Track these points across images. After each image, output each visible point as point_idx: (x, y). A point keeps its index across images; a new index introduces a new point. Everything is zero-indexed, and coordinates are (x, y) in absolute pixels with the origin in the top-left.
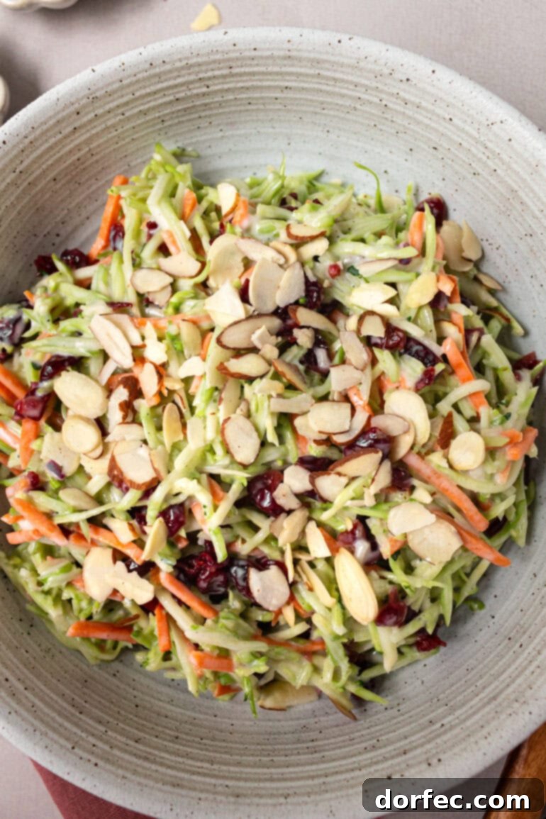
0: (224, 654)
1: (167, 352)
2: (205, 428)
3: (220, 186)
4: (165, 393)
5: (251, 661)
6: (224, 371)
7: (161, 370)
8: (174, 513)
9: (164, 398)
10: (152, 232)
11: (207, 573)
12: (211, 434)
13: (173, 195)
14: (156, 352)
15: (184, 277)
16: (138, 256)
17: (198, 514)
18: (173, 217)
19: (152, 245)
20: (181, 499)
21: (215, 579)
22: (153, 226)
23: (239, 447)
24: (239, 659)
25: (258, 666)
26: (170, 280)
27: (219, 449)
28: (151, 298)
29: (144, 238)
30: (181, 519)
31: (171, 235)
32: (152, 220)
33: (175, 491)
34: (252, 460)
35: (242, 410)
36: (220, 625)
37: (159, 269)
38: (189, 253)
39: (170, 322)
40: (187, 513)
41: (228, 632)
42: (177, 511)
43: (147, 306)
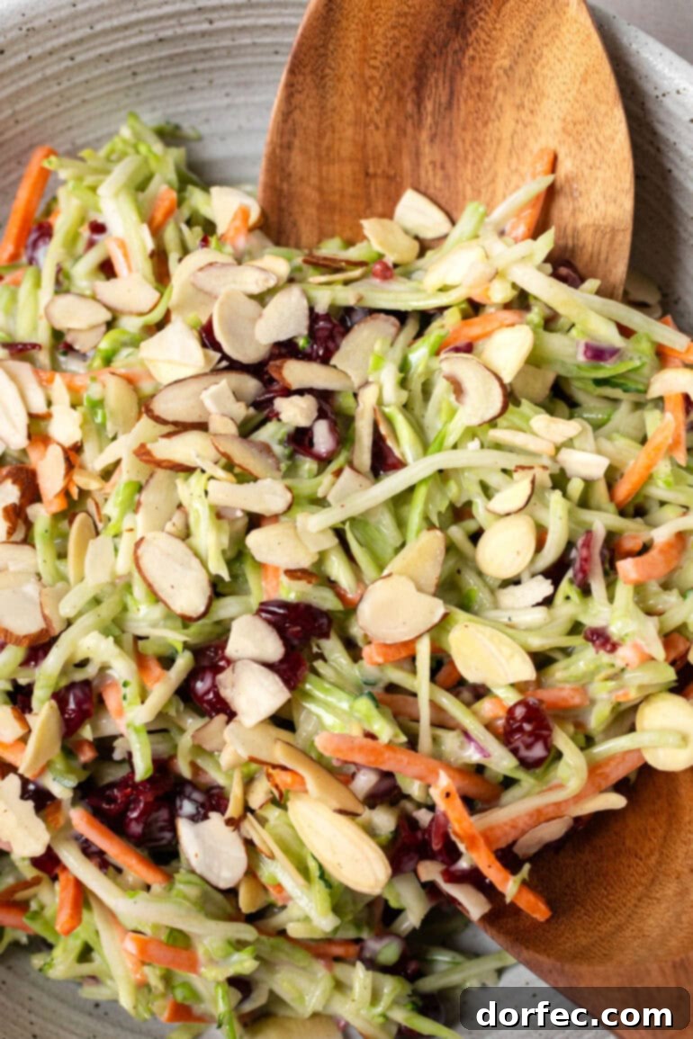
0: (179, 941)
1: (82, 427)
2: (116, 550)
3: (215, 190)
4: (75, 493)
5: (228, 955)
6: (144, 458)
7: (73, 455)
8: (75, 697)
9: (73, 504)
10: (96, 237)
11: (142, 805)
12: (123, 564)
13: (142, 186)
14: (65, 427)
15: (131, 313)
16: (68, 277)
17: (111, 700)
18: (133, 217)
19: (93, 257)
20: (90, 672)
21: (155, 815)
22: (98, 228)
23: (172, 587)
24: (207, 952)
25: (241, 962)
26: (107, 316)
27: (139, 589)
28: (69, 339)
29: (81, 245)
30: (85, 707)
31: (122, 245)
32: (100, 220)
33: (79, 657)
34: (200, 612)
35: (174, 525)
36: (174, 892)
37: (94, 298)
38: (145, 277)
39: (94, 379)
40: (95, 699)
41: (187, 904)
42: (79, 692)
43: (65, 354)
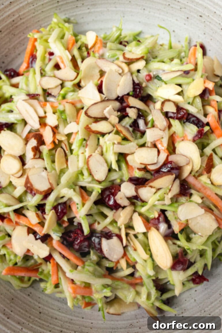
0: (88, 286)
1: (58, 120)
2: (78, 161)
3: (87, 34)
4: (57, 142)
5: (102, 290)
6: (88, 130)
7: (55, 130)
8: (61, 207)
9: (56, 145)
10: (51, 57)
11: (79, 241)
12: (81, 164)
13: (62, 37)
14: (52, 120)
15: (68, 81)
16: (44, 71)
17: (74, 208)
18: (62, 48)
19: (51, 64)
20: (65, 200)
21: (83, 244)
22: (51, 54)
23: (97, 171)
24: (95, 288)
25: (106, 292)
26: (60, 82)
27: (86, 173)
28: (50, 91)
29: (47, 60)
30: (65, 211)
31: (61, 58)
32: (51, 51)
33: (61, 195)
34: (104, 179)
35: (98, 151)
36: (85, 269)
37: (55, 76)
38: (71, 68)
39: (60, 104)
40: (68, 208)
41: (90, 274)
42: (62, 206)
43: (48, 96)
